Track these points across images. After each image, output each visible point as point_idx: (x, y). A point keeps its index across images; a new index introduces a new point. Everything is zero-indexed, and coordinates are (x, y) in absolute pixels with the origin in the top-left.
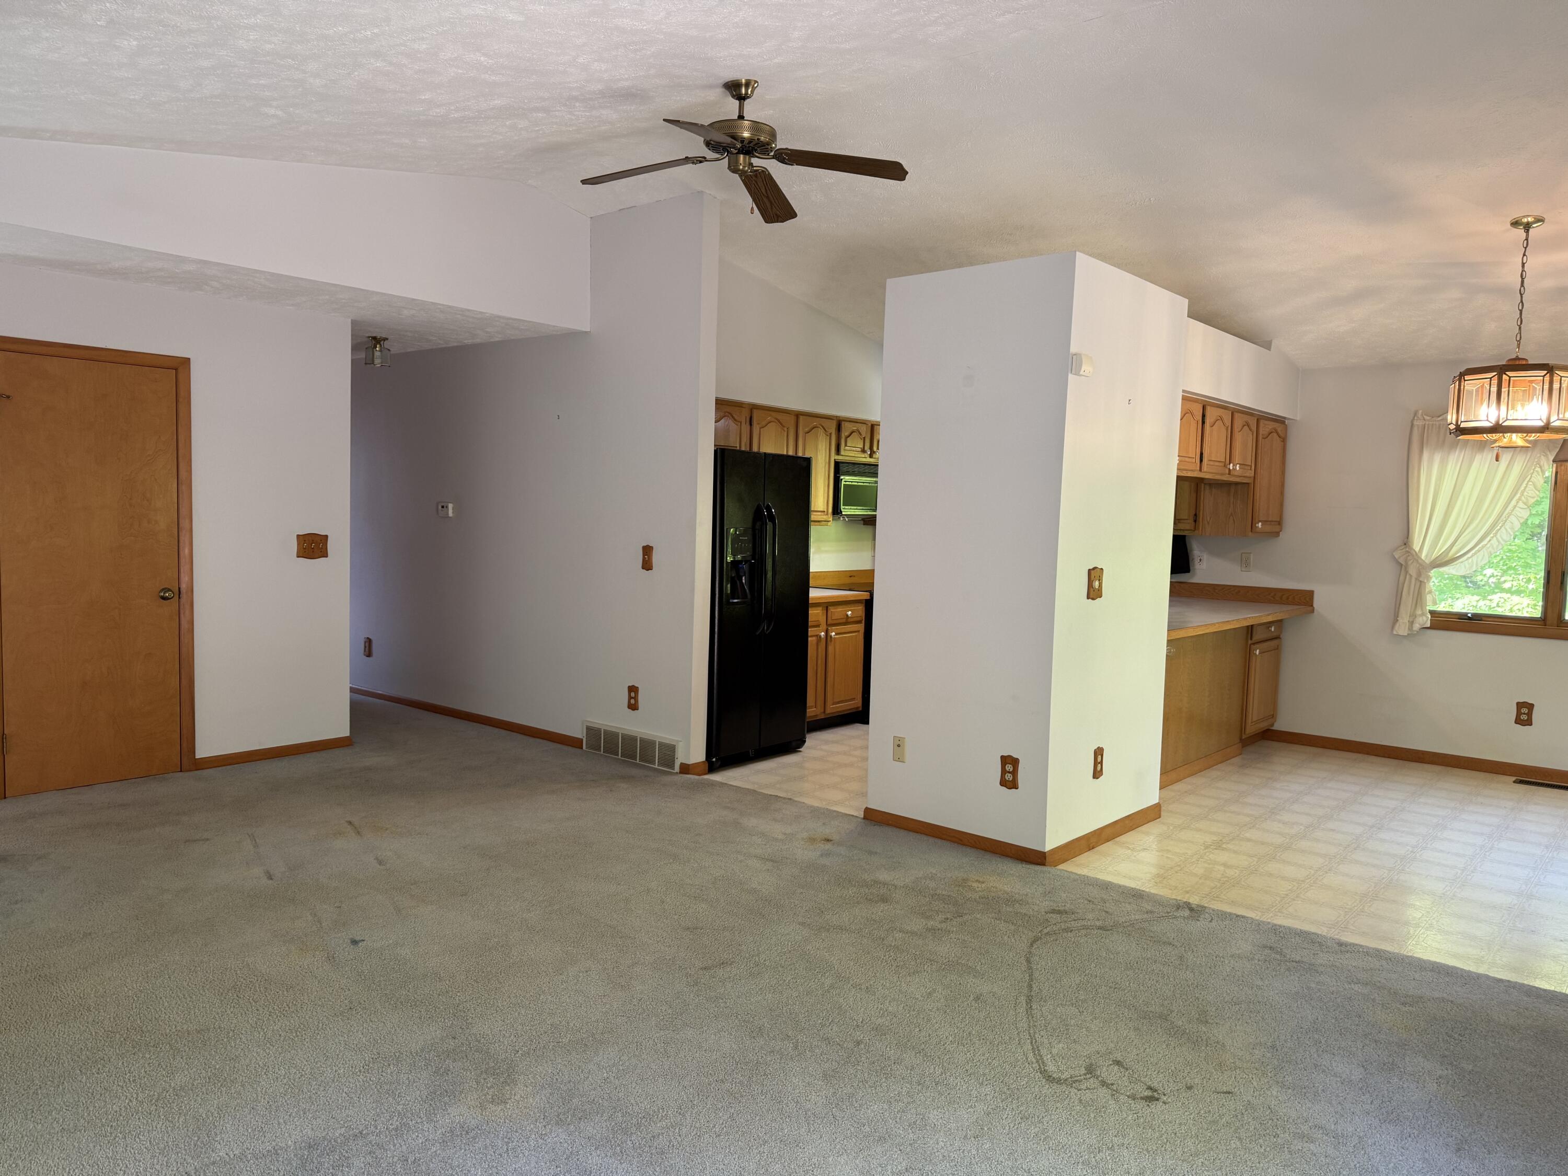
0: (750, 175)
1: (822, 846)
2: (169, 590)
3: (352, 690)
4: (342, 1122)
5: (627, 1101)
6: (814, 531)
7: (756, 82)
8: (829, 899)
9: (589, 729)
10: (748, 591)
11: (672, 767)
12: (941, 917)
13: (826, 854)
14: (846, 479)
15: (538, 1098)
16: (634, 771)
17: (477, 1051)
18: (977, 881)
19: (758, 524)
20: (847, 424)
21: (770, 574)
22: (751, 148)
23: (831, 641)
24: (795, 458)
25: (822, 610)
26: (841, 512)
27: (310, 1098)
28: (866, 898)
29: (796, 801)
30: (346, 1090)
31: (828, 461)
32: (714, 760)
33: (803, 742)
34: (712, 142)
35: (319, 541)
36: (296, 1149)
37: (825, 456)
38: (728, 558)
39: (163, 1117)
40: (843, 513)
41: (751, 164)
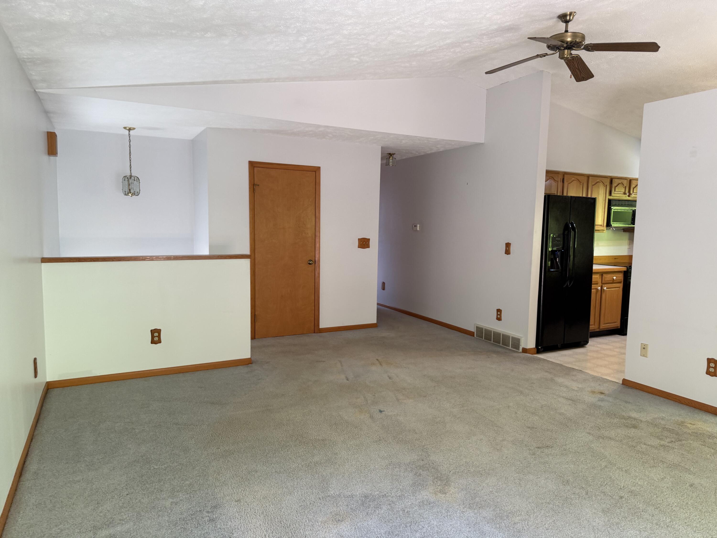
0: (570, 59)
1: (599, 396)
2: (312, 261)
3: (378, 304)
4: (377, 489)
5: (501, 504)
6: (597, 235)
7: (575, 12)
8: (603, 423)
9: (477, 328)
10: (559, 265)
11: (519, 349)
12: (668, 440)
13: (602, 400)
14: (614, 209)
15: (460, 494)
16: (500, 349)
17: (433, 468)
18: (690, 423)
19: (566, 232)
20: (616, 180)
21: (572, 257)
22: (571, 46)
23: (604, 292)
24: (587, 199)
25: (600, 276)
26: (611, 225)
27: (365, 476)
28: (624, 425)
29: (584, 372)
30: (379, 475)
31: (604, 199)
32: (540, 347)
33: (587, 342)
34: (551, 46)
35: (366, 241)
36: (360, 497)
37: (603, 197)
38: (550, 249)
39: (310, 473)
40: (612, 226)
41: (571, 54)
